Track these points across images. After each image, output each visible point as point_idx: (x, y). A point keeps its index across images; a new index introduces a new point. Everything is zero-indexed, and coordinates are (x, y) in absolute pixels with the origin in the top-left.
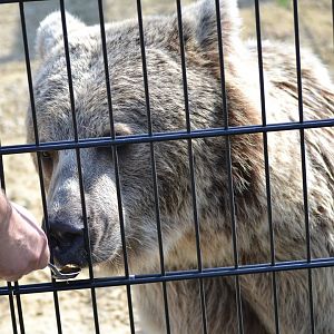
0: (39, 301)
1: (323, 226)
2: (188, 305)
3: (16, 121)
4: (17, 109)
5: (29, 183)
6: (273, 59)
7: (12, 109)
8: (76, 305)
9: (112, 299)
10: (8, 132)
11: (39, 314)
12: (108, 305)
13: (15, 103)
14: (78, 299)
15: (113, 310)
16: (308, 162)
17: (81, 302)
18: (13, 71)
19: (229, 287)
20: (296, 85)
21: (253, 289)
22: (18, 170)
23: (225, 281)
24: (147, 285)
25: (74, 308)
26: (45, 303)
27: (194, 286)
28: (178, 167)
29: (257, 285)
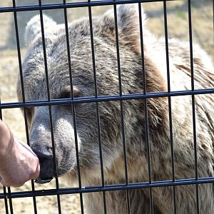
0: (22, 203)
1: (205, 158)
2: (119, 207)
3: (9, 88)
4: (10, 80)
5: (17, 128)
6: (176, 51)
7: (7, 80)
8: (46, 206)
9: (70, 202)
10: (4, 94)
11: (23, 211)
12: (67, 206)
13: (9, 76)
14: (47, 202)
15: (70, 209)
16: (196, 117)
17: (50, 204)
18: (7, 56)
19: (145, 196)
20: (190, 68)
21: (160, 197)
22: (10, 119)
23: (142, 191)
24: (93, 193)
25: (45, 208)
26: (26, 204)
27: (123, 195)
28: (113, 110)
29: (163, 194)
